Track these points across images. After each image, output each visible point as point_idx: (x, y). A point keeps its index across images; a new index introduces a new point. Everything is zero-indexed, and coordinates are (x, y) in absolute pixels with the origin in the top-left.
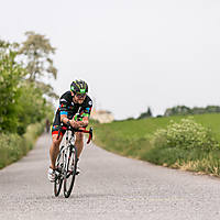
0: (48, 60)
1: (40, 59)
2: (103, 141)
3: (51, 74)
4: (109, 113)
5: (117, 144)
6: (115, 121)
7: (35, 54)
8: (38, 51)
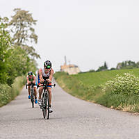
0: (31, 29)
1: (25, 29)
2: (70, 89)
3: (33, 40)
4: (76, 67)
5: (80, 91)
6: (81, 73)
7: (22, 24)
8: (23, 23)
